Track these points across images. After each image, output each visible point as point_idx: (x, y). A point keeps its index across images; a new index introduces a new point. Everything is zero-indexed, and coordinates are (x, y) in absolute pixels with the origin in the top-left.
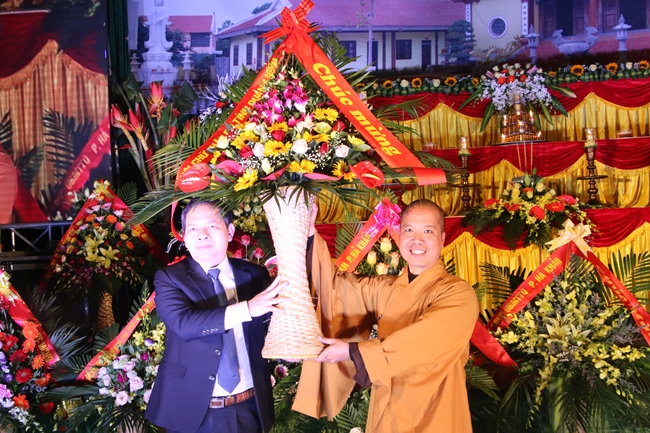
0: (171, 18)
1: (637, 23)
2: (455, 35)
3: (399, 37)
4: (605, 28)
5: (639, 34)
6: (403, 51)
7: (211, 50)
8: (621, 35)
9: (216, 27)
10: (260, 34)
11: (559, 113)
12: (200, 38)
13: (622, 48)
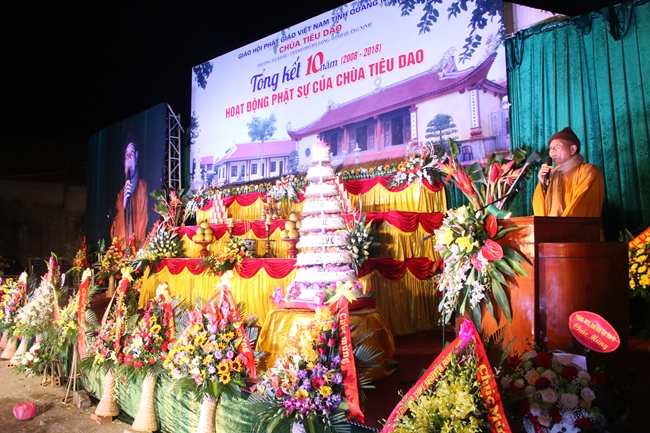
0: (203, 158)
1: (364, 148)
2: (291, 158)
3: (272, 160)
4: (350, 151)
5: (364, 153)
6: (273, 169)
7: (212, 172)
8: (357, 154)
9: (214, 162)
10: (227, 163)
11: (296, 202)
12: (210, 166)
13: (357, 162)
